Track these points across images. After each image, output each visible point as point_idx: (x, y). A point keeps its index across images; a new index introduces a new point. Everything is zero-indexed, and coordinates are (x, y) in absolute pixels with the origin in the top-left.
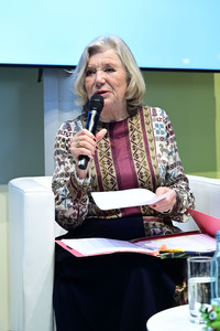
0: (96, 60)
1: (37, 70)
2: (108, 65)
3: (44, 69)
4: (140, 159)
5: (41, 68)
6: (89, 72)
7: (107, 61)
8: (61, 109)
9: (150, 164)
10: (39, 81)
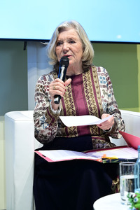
0: (63, 36)
1: (23, 42)
2: (71, 39)
3: (28, 42)
4: (90, 99)
5: (26, 41)
6: (59, 43)
7: (71, 36)
8: (39, 68)
9: (97, 102)
10: (25, 49)
